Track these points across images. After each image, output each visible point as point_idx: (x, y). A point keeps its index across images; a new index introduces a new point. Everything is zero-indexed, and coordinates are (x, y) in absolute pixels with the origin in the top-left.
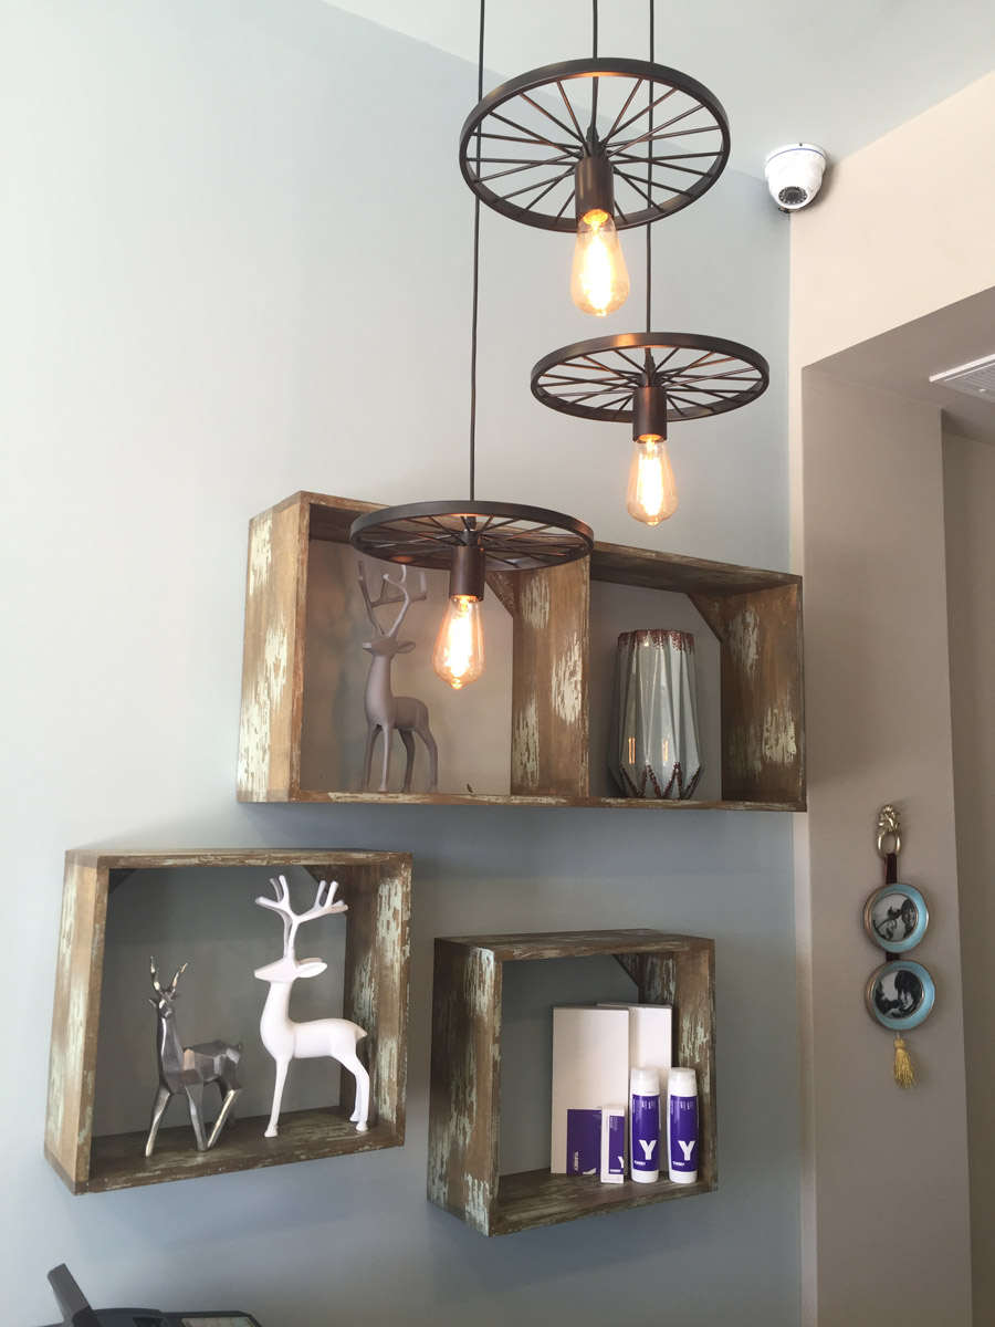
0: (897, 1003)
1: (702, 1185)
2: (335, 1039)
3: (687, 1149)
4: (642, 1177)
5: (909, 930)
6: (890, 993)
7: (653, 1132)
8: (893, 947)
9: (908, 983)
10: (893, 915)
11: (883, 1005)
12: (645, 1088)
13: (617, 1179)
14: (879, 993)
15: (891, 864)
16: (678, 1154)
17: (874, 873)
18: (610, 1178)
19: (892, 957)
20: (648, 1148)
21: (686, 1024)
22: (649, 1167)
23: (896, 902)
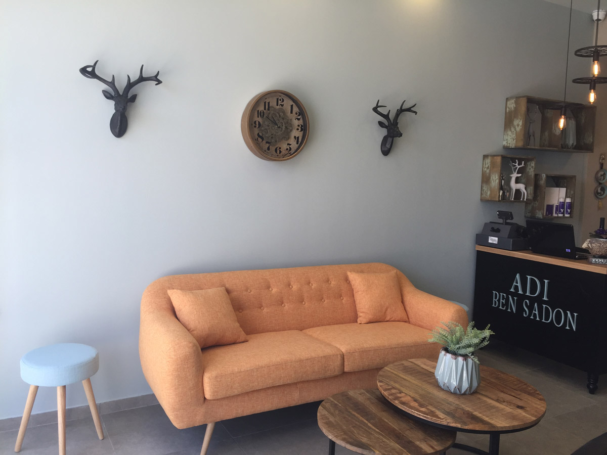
0: (600, 193)
1: (571, 217)
2: (521, 187)
3: (569, 211)
4: (561, 215)
5: (604, 179)
6: (599, 191)
7: (563, 208)
8: (601, 182)
9: (603, 189)
10: (601, 175)
11: (598, 193)
12: (562, 200)
13: (557, 215)
14: (597, 191)
15: (602, 165)
16: (567, 212)
17: (598, 167)
18: (555, 215)
19: (600, 184)
20: (562, 210)
21: (568, 191)
22: (562, 213)
23: (602, 173)
